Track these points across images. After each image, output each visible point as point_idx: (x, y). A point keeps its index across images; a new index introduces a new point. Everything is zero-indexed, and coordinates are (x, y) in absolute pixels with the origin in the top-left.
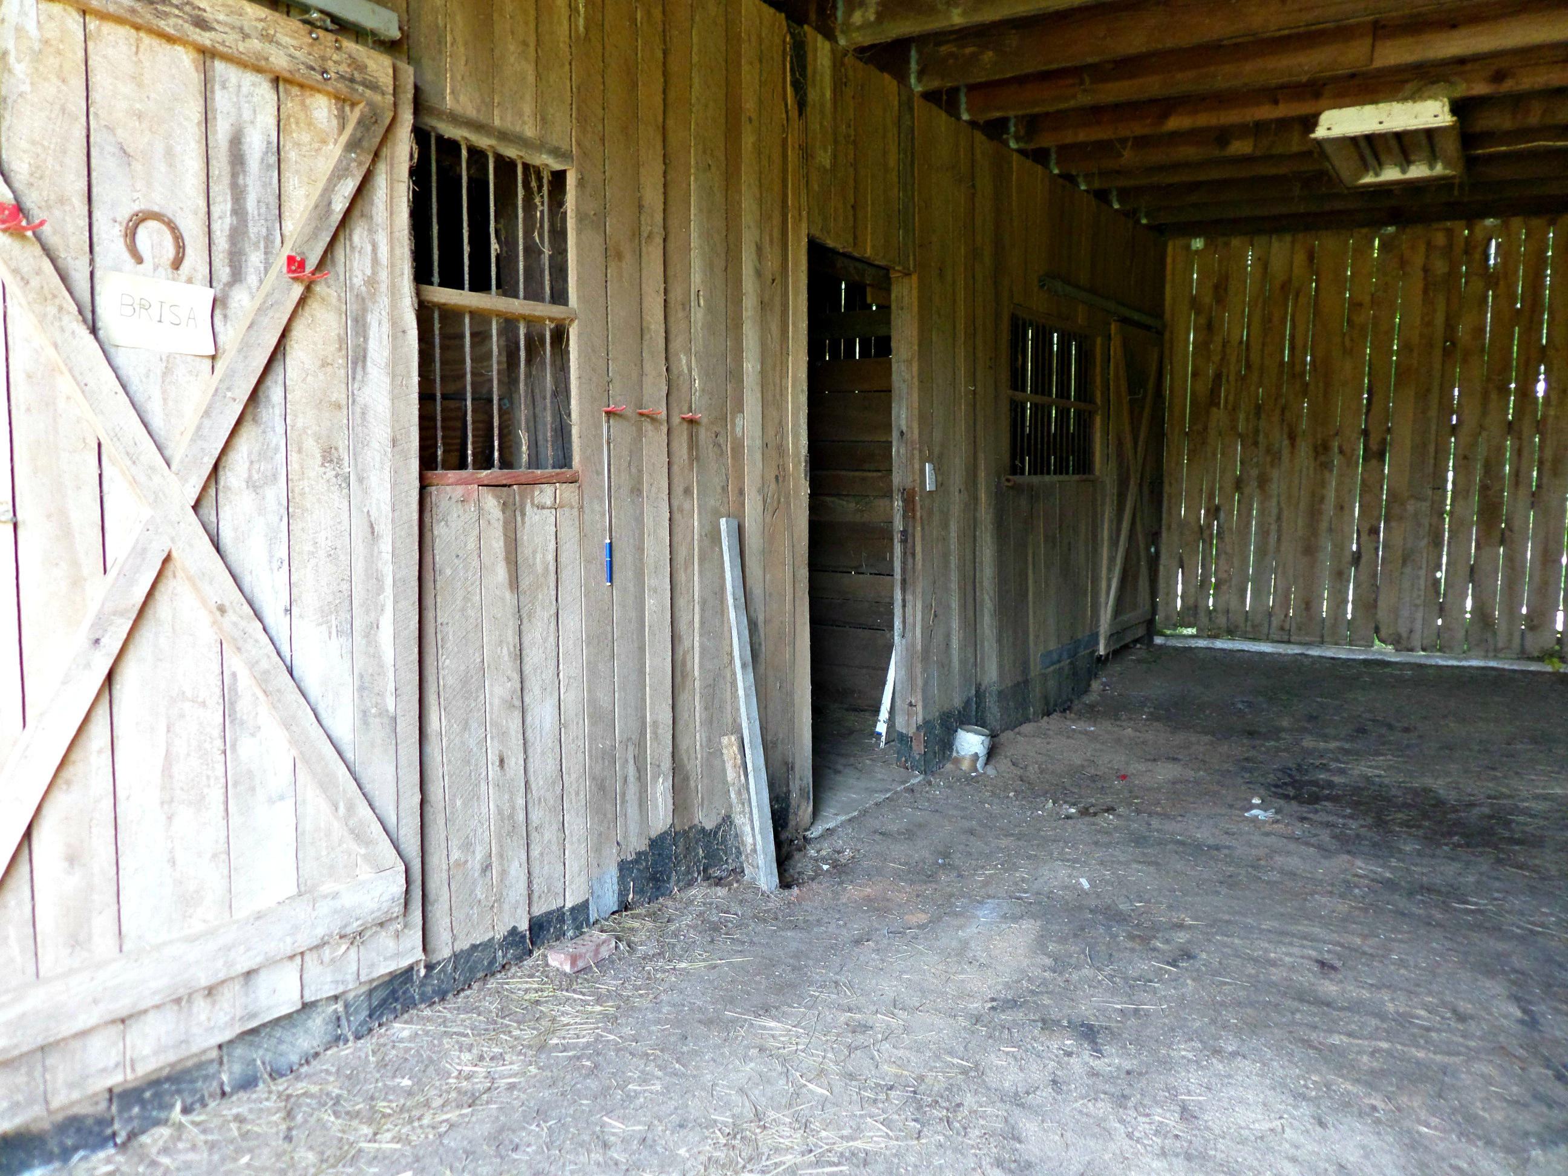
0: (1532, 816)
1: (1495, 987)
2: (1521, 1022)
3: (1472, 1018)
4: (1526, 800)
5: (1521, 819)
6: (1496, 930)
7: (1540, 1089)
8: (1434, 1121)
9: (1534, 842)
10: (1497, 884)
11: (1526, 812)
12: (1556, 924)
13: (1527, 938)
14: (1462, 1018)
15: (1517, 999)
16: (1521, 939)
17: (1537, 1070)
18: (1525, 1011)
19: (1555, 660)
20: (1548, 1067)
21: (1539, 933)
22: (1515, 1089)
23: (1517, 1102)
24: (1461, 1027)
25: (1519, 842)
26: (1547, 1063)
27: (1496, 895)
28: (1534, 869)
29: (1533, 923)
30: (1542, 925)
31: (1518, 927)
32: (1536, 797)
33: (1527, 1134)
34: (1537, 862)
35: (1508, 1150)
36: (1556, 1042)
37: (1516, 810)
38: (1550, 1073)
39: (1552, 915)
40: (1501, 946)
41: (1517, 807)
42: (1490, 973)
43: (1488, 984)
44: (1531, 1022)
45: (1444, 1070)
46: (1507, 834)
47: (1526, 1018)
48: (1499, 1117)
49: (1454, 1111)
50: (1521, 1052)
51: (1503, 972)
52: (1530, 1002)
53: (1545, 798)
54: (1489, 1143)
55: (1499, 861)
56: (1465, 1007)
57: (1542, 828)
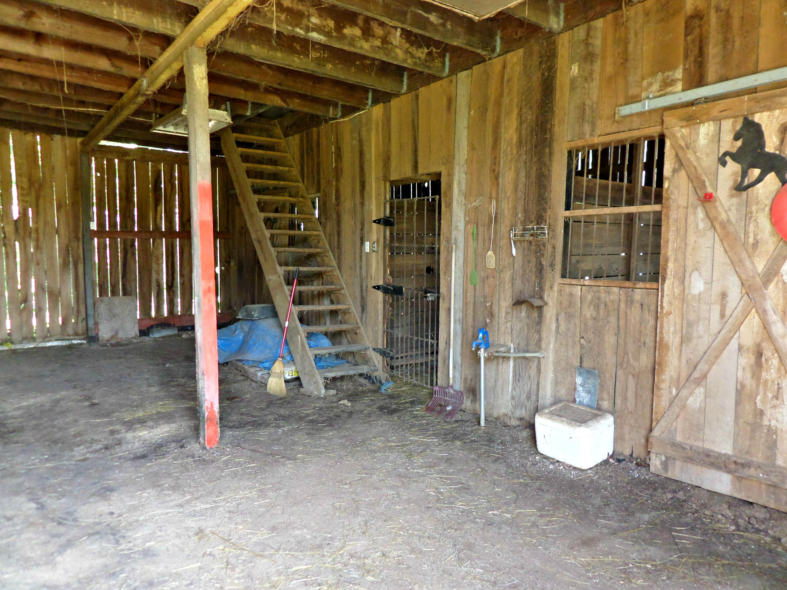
0: (15, 418)
1: (21, 499)
2: (37, 508)
3: (15, 516)
4: (10, 412)
5: (10, 421)
6: (14, 474)
7: (53, 532)
8: (10, 569)
9: (19, 430)
10: (8, 454)
11: (12, 417)
12: (40, 462)
13: (29, 472)
14: (9, 519)
15: (32, 500)
16: (26, 474)
17: (50, 526)
18: (38, 503)
19: (9, 343)
20: (53, 522)
21: (33, 469)
22: (42, 538)
23: (45, 543)
24: (10, 523)
25: (13, 432)
26: (53, 520)
27: (9, 459)
28: (22, 442)
29: (29, 465)
30: (34, 465)
31: (23, 469)
32: (15, 409)
33: (52, 554)
34: (23, 438)
35: (47, 563)
36: (54, 510)
37: (6, 418)
38: (55, 524)
39: (36, 459)
40: (18, 480)
41: (6, 416)
42: (17, 493)
43: (18, 499)
44: (42, 507)
45: (8, 545)
46: (6, 430)
47: (39, 506)
48: (39, 552)
49: (18, 560)
50: (41, 521)
51: (23, 491)
52: (38, 499)
53: (19, 408)
54: (38, 565)
55: (6, 443)
56: (9, 513)
57: (21, 422)
